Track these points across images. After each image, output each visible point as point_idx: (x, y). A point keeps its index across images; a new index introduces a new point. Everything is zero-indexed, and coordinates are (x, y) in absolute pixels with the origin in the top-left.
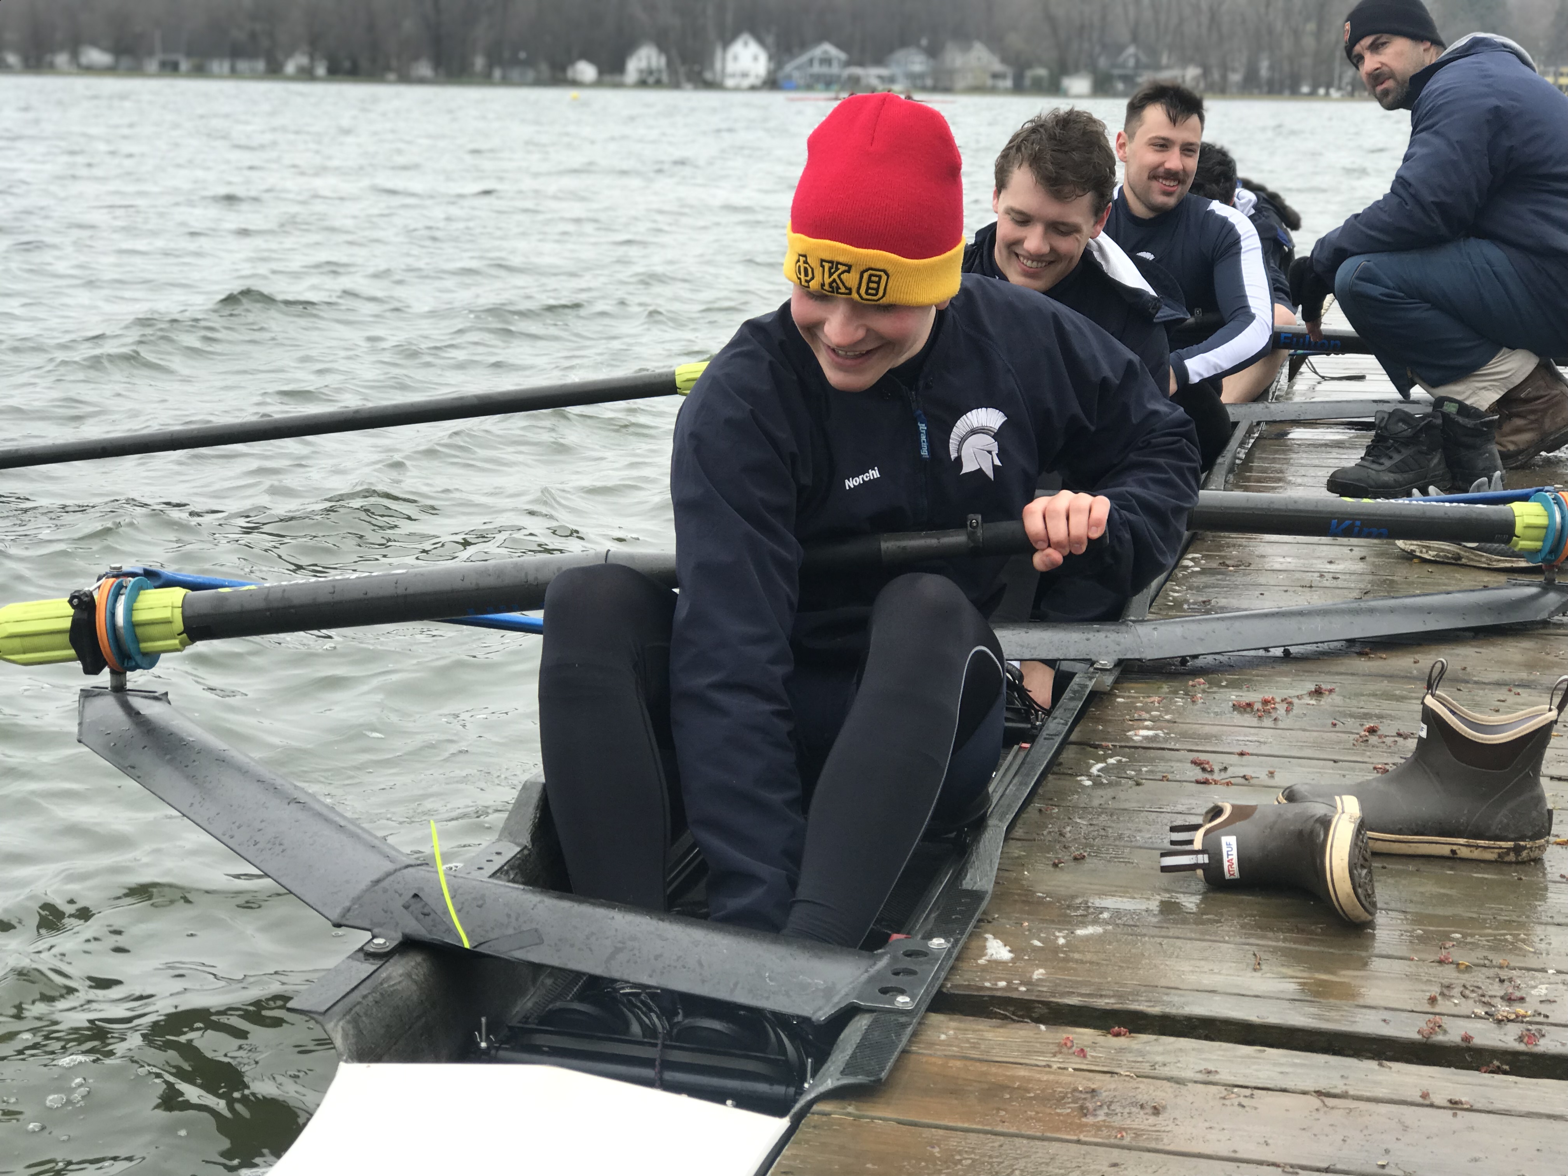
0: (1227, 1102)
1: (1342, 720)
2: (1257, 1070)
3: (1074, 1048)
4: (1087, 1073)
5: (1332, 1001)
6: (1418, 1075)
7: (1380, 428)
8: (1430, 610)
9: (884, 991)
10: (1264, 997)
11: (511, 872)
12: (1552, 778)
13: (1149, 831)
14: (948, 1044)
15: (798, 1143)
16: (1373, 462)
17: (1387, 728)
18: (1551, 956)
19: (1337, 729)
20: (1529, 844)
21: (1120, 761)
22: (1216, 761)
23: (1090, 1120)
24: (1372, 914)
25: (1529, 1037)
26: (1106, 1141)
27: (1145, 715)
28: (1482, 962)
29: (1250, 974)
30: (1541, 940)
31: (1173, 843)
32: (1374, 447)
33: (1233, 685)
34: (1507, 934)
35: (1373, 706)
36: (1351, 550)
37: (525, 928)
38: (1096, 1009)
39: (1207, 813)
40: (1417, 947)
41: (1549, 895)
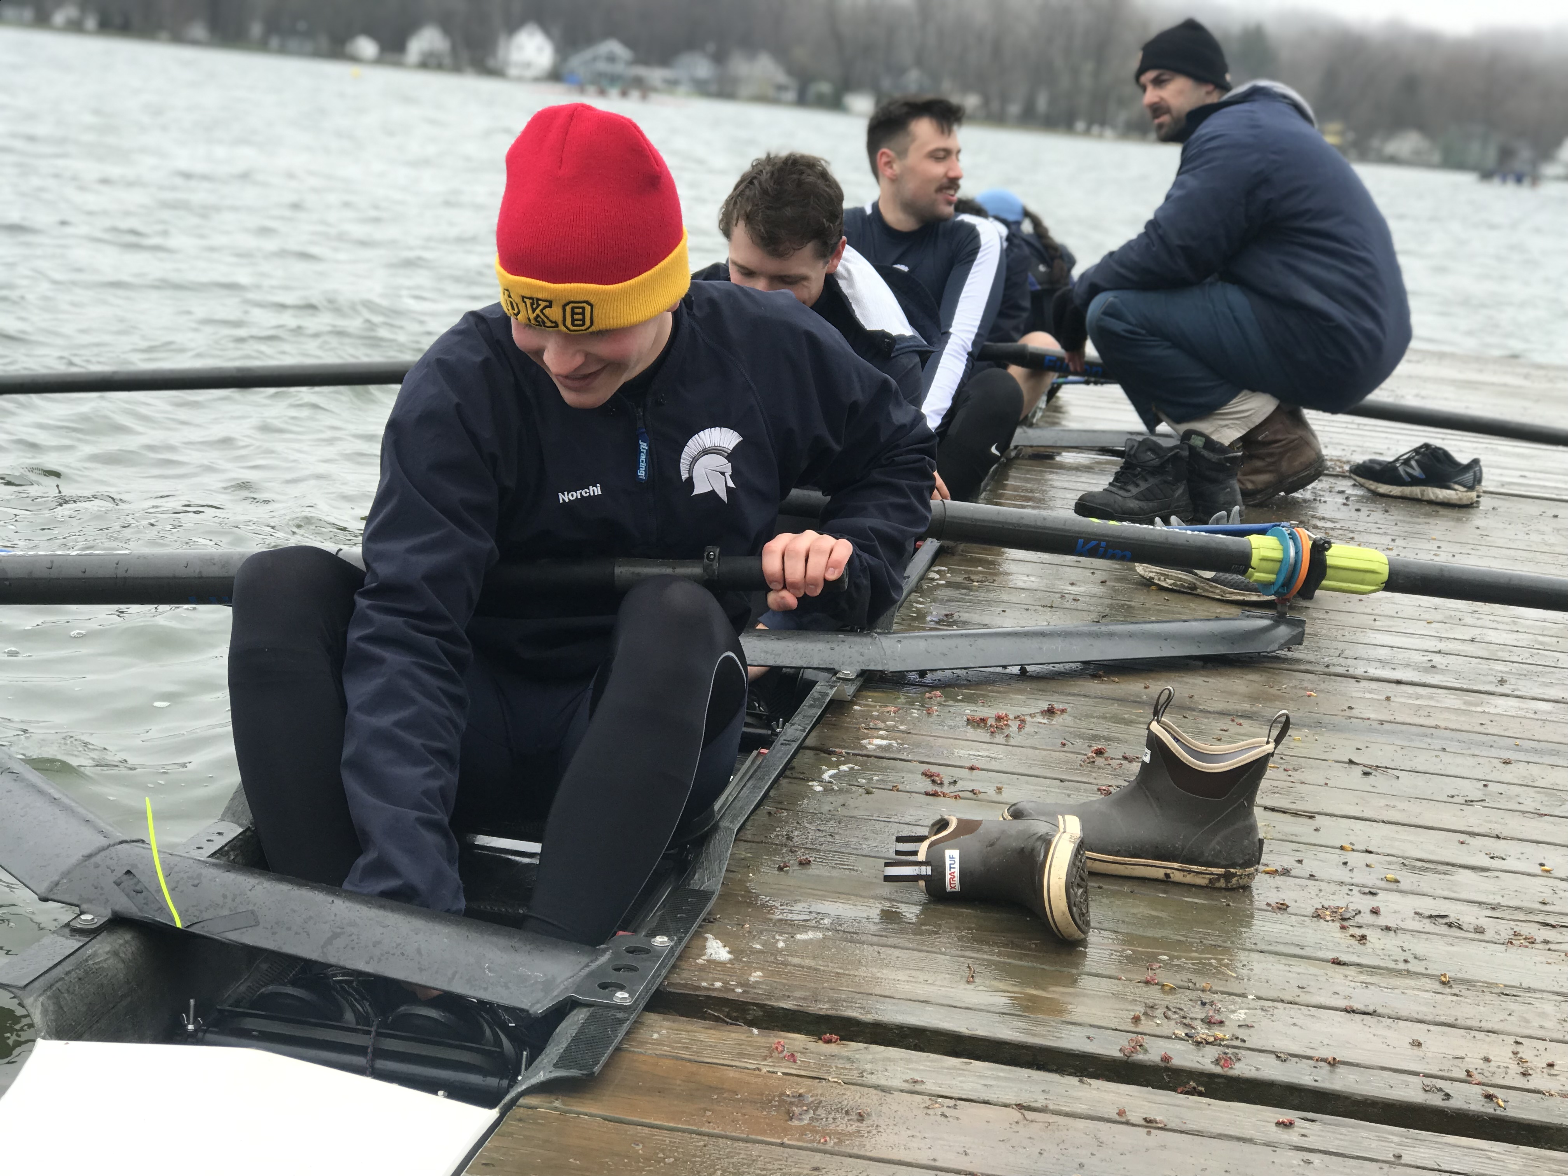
0: (930, 1112)
1: (1072, 740)
2: (961, 1082)
3: (785, 1053)
4: (795, 1078)
5: (1040, 1016)
6: (1117, 1093)
7: (1129, 455)
8: (1166, 637)
9: (604, 986)
10: (975, 1010)
11: (231, 853)
12: (1266, 808)
13: (875, 839)
14: (659, 1043)
15: (502, 1135)
16: (1121, 488)
17: (1114, 751)
18: (1251, 983)
19: (1066, 749)
20: (1238, 871)
21: (852, 769)
22: (946, 774)
23: (796, 1123)
24: (1085, 933)
25: (1226, 1060)
26: (810, 1145)
27: (881, 725)
28: (1186, 984)
29: (963, 985)
30: (1244, 966)
31: (898, 853)
32: (1123, 473)
33: (970, 699)
34: (1211, 959)
35: (1102, 728)
36: (1093, 573)
37: (242, 909)
38: (810, 1014)
39: (933, 825)
40: (1125, 967)
41: (1255, 922)
